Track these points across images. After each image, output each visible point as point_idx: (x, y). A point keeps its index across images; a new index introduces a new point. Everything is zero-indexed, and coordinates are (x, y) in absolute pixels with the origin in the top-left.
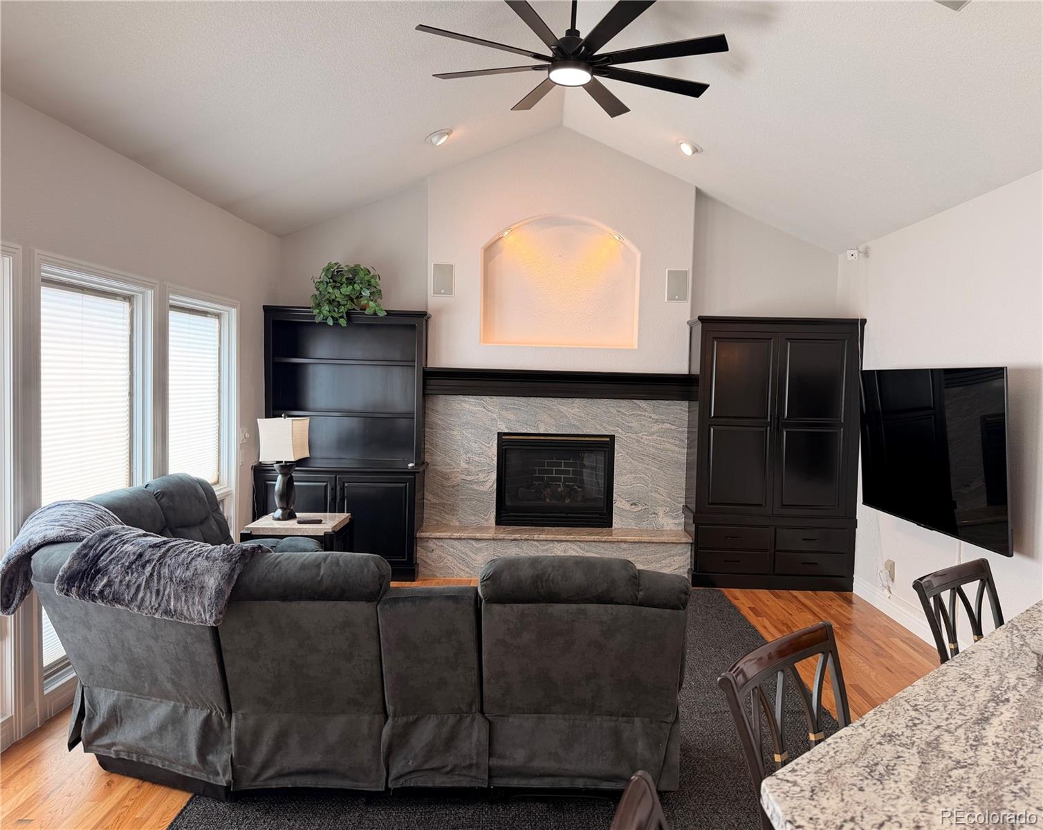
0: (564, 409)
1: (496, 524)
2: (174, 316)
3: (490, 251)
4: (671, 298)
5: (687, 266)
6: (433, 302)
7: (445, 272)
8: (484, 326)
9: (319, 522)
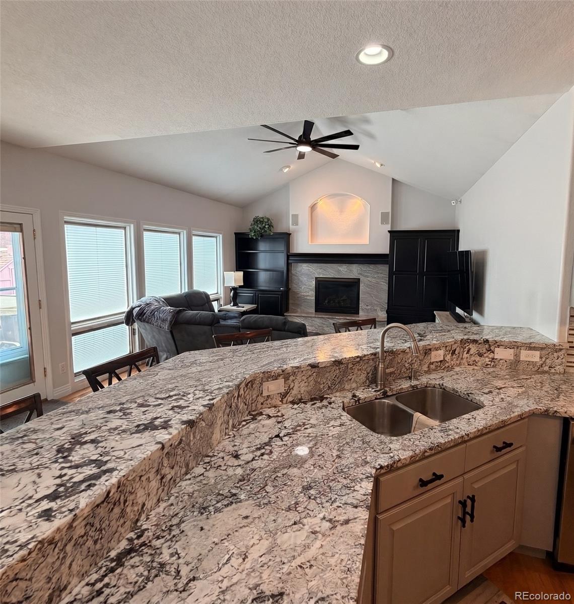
0: (340, 268)
1: (316, 311)
2: (194, 238)
3: (313, 208)
4: (382, 223)
5: (389, 210)
6: (292, 228)
7: (295, 217)
8: (311, 237)
9: (243, 307)
